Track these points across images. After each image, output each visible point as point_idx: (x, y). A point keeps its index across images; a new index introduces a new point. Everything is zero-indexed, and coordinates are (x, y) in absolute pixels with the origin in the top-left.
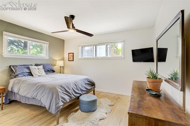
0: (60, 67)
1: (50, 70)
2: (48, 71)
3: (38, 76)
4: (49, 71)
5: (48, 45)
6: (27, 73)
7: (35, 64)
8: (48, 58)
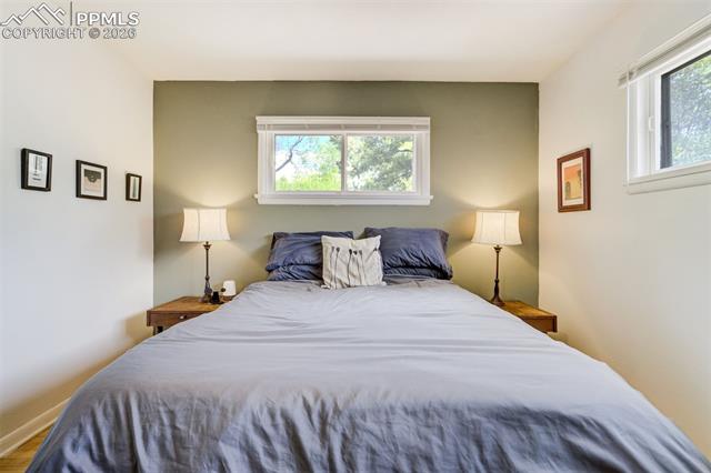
0: (498, 249)
1: (415, 261)
2: (407, 265)
3: (339, 285)
4: (412, 267)
5: (425, 134)
6: (305, 268)
7: (362, 231)
8: (425, 198)
